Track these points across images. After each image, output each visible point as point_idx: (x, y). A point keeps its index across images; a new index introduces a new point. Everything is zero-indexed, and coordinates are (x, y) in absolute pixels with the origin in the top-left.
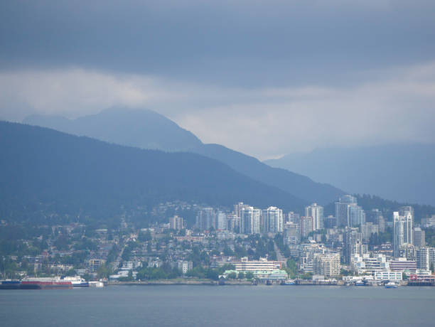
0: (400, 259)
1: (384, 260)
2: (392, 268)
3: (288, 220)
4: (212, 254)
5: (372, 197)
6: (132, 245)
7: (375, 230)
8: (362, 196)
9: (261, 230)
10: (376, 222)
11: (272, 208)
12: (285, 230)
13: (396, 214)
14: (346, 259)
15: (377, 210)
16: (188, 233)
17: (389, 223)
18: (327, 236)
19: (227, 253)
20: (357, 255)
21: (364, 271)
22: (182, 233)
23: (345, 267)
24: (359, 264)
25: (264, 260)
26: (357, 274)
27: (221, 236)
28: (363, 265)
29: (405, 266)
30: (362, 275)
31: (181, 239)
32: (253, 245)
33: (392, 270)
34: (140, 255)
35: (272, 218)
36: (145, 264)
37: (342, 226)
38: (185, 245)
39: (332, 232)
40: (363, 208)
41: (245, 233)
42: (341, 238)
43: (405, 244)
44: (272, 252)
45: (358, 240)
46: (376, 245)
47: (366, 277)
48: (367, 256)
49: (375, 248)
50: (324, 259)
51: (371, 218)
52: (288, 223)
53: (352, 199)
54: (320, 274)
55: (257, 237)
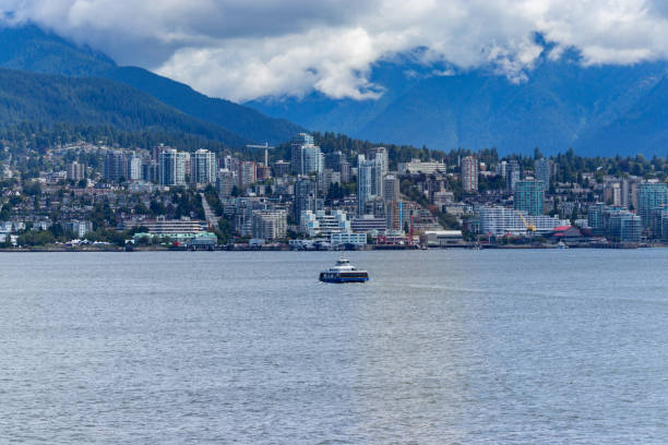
0: (366, 217)
1: (343, 218)
2: (354, 228)
3: (223, 167)
4: (119, 211)
5: (336, 136)
6: (15, 201)
7: (336, 178)
8: (323, 134)
9: (187, 179)
10: (338, 168)
11: (202, 151)
12: (218, 180)
13: (362, 158)
14: (294, 218)
15: (340, 153)
16: (90, 183)
17: (355, 170)
18: (273, 188)
19: (140, 211)
20: (309, 212)
21: (317, 232)
22: (83, 184)
23: (294, 228)
24: (311, 224)
25: (186, 219)
26: (308, 237)
27: (134, 188)
28: (316, 224)
29: (371, 224)
30: (315, 237)
31: (79, 192)
32: (175, 199)
33: (354, 231)
34: (23, 214)
35: (202, 164)
36: (29, 226)
37: (294, 174)
38: (84, 201)
39: (279, 181)
40: (322, 151)
41: (166, 184)
42: (291, 190)
43: (373, 196)
44: (199, 209)
45: (312, 192)
46: (336, 198)
47: (319, 239)
48: (322, 213)
49: (335, 202)
50: (265, 218)
51: (332, 163)
52: (222, 170)
53: (308, 138)
54: (260, 237)
55: (180, 190)
